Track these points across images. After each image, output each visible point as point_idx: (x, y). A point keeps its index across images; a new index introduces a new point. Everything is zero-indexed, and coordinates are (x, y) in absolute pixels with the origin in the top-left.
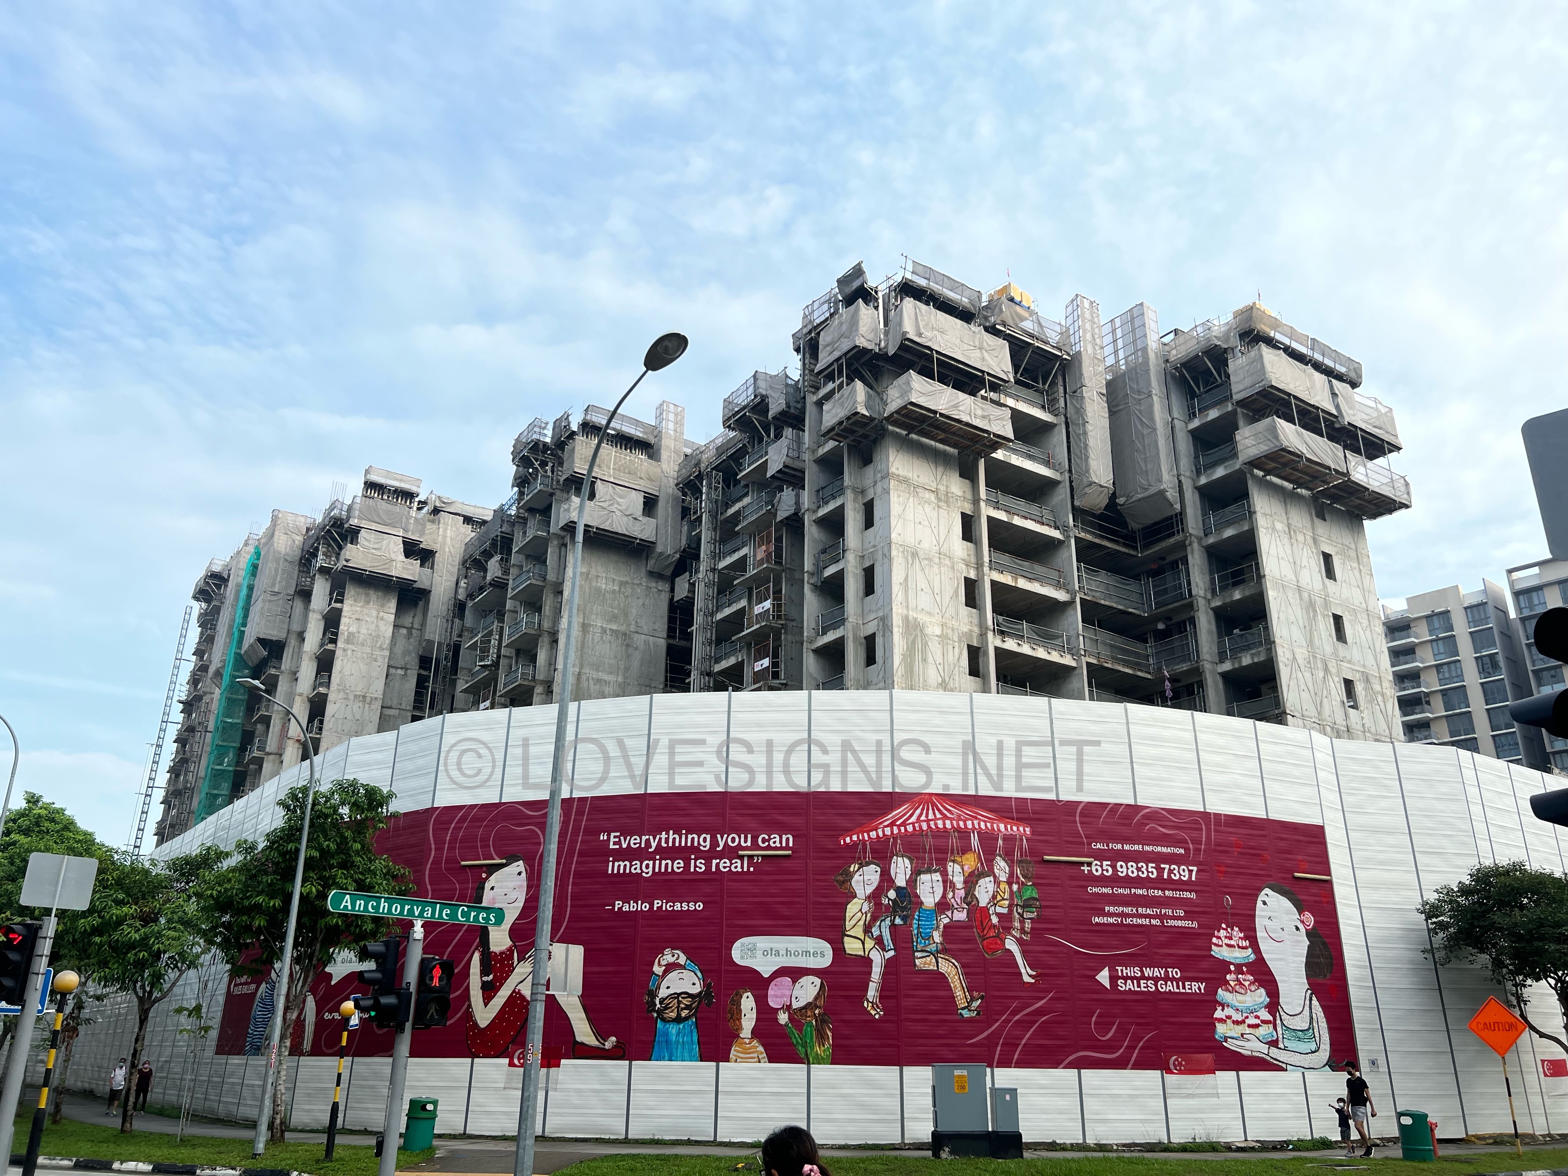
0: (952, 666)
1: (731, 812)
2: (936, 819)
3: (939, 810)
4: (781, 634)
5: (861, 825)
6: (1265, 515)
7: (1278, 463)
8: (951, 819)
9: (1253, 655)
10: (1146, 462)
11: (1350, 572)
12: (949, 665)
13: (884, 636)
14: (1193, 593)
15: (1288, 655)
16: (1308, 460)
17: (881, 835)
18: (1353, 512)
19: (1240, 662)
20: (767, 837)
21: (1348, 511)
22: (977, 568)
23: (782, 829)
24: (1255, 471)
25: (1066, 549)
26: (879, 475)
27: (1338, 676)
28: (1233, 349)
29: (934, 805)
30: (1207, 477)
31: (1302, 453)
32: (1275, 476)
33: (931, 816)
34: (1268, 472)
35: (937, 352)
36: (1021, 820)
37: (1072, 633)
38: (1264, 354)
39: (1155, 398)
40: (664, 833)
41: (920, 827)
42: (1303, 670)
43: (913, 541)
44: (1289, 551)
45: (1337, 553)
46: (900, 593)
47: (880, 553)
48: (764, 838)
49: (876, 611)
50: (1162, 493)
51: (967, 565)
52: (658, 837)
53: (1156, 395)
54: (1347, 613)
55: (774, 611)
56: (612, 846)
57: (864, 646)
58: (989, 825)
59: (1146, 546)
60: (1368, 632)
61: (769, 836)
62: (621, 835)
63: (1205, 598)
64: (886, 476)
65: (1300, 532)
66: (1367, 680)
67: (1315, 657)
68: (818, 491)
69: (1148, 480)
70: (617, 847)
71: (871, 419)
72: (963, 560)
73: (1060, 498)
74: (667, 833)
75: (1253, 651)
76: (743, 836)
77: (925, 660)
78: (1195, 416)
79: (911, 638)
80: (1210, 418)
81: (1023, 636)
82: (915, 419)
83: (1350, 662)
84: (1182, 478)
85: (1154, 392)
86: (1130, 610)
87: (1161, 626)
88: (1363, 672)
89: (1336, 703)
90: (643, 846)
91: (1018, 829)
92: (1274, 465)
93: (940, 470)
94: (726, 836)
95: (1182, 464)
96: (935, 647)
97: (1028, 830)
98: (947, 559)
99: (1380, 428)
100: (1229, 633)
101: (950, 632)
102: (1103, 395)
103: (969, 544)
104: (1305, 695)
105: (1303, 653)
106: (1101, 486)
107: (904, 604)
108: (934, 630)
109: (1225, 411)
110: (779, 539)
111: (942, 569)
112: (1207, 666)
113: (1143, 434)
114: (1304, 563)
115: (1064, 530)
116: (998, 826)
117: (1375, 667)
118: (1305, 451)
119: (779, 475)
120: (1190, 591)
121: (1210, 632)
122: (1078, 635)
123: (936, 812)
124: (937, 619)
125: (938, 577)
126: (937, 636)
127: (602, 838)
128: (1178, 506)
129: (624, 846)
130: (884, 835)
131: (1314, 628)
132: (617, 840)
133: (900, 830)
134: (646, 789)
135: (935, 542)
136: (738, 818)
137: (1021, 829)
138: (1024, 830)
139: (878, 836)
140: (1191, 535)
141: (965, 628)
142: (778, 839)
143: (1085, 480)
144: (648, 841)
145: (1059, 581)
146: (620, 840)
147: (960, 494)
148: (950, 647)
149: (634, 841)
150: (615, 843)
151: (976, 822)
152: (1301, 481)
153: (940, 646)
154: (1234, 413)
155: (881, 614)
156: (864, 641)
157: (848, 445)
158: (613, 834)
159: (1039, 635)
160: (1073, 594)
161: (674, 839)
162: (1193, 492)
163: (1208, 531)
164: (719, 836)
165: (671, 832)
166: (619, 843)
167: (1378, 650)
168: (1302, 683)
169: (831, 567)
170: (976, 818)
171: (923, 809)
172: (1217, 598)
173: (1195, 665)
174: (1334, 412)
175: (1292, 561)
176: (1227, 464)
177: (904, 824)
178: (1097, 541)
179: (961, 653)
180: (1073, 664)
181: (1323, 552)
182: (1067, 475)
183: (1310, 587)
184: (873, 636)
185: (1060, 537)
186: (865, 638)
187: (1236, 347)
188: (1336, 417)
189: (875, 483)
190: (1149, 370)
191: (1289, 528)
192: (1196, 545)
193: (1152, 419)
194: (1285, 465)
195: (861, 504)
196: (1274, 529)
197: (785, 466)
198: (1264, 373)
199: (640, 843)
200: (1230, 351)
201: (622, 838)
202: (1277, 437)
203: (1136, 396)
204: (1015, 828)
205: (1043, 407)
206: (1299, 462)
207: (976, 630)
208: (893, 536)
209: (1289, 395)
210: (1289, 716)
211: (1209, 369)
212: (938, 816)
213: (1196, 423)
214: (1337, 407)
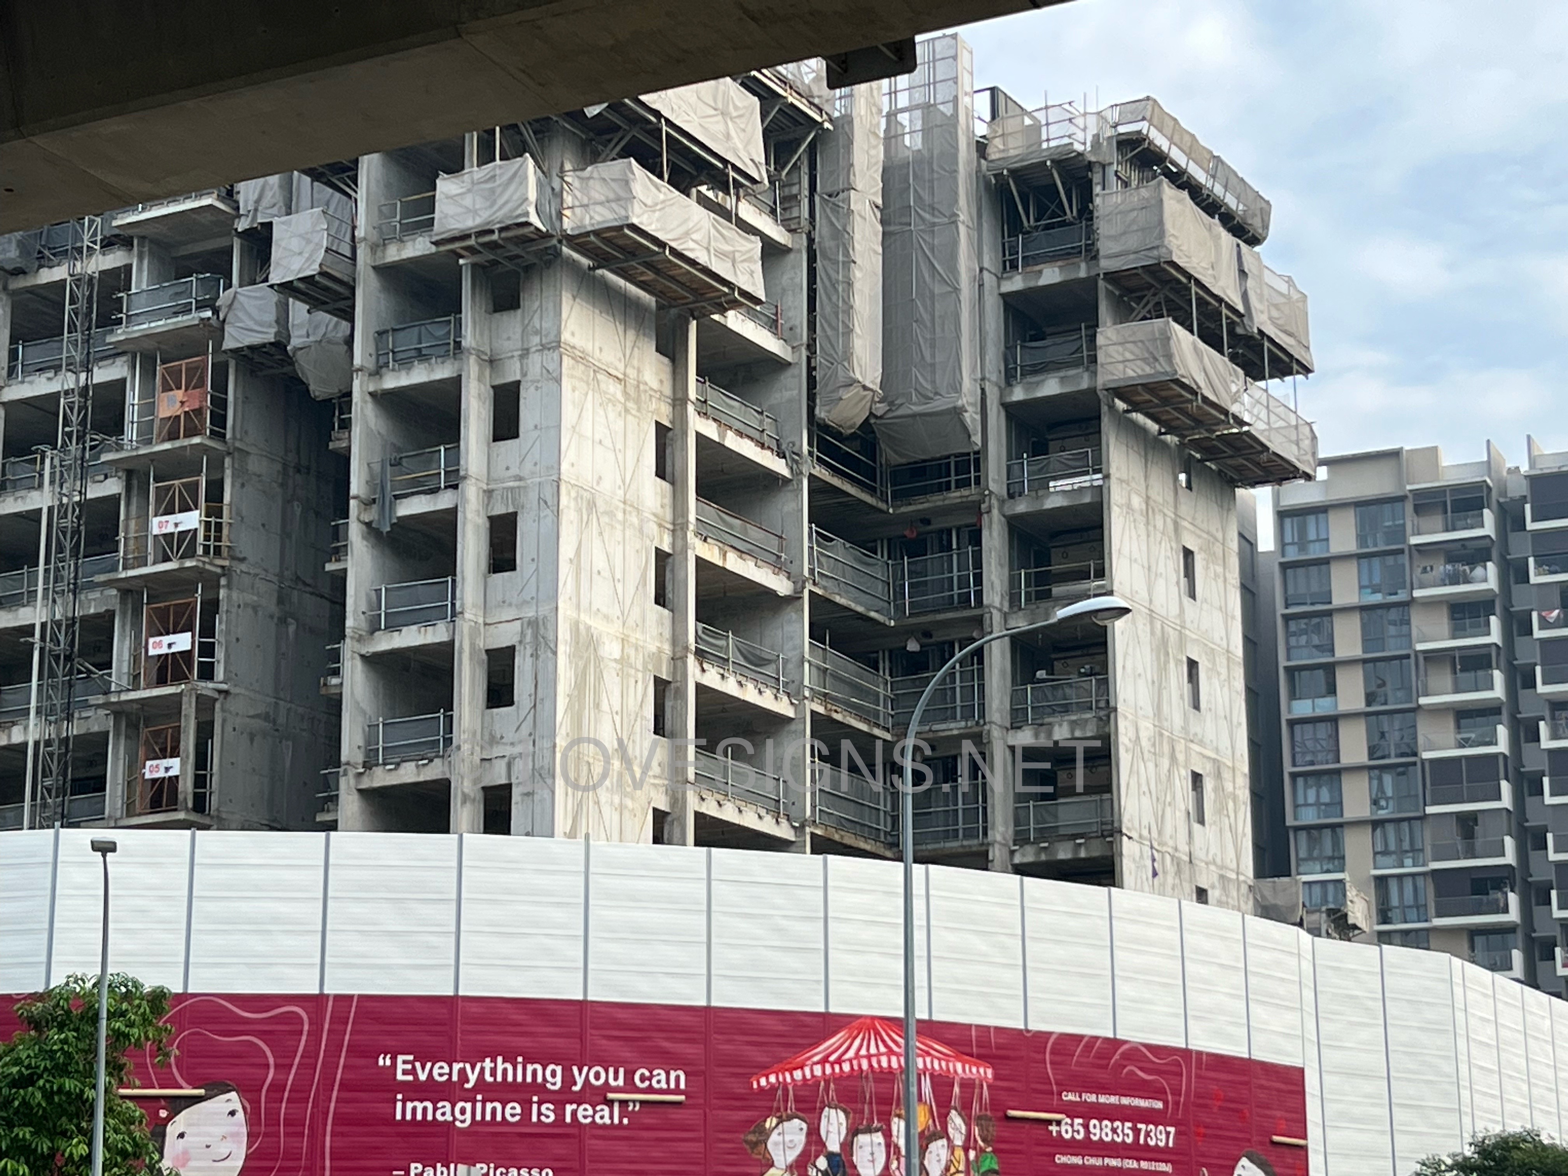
0: (633, 717)
1: (594, 1032)
2: (879, 1055)
3: (883, 1041)
4: (218, 586)
5: (781, 1060)
6: (1121, 481)
7: (1157, 396)
8: (898, 1055)
9: (1073, 724)
10: (933, 346)
11: (1213, 583)
12: (629, 715)
13: (535, 656)
14: (985, 602)
15: (1132, 734)
16: (1205, 399)
17: (808, 1076)
18: (1226, 474)
19: (1050, 734)
20: (647, 1074)
21: (1220, 471)
22: (673, 531)
23: (669, 1062)
24: (1117, 401)
25: (790, 495)
26: (536, 340)
27: (1186, 767)
28: (1104, 167)
29: (877, 1033)
30: (1027, 390)
31: (1199, 387)
32: (1148, 415)
33: (873, 1050)
34: (1136, 407)
35: (668, 121)
36: (983, 1058)
37: (793, 655)
38: (1165, 198)
39: (962, 229)
40: (488, 1060)
41: (860, 1066)
42: (1146, 757)
43: (590, 479)
44: (1144, 548)
45: (1201, 549)
46: (569, 579)
47: (533, 496)
48: (642, 1075)
49: (519, 606)
50: (957, 412)
51: (660, 526)
52: (478, 1066)
53: (963, 223)
54: (1204, 657)
55: (207, 538)
56: (400, 1077)
57: (486, 666)
58: (943, 1064)
59: (900, 496)
60: (1226, 689)
61: (651, 1072)
62: (415, 1060)
63: (1000, 610)
64: (554, 345)
65: (1160, 511)
66: (1218, 776)
67: (1161, 735)
68: (380, 334)
69: (933, 382)
70: (410, 1078)
71: (547, 236)
72: (655, 515)
73: (787, 394)
74: (494, 1060)
75: (1074, 718)
76: (611, 1070)
77: (597, 706)
78: (1014, 267)
79: (581, 664)
80: (1043, 281)
81: (728, 660)
82: (621, 249)
83: (1201, 743)
84: (988, 387)
85: (962, 218)
86: (873, 614)
87: (913, 646)
88: (1214, 760)
89: (1181, 815)
90: (455, 1078)
91: (978, 1071)
92: (1147, 397)
93: (631, 334)
94: (585, 1069)
95: (987, 357)
96: (611, 681)
97: (990, 1073)
98: (634, 514)
99: (1290, 334)
100: (1033, 680)
101: (632, 652)
102: (877, 207)
103: (664, 483)
104: (1146, 801)
105: (1147, 728)
106: (865, 388)
107: (574, 600)
108: (611, 649)
109: (1073, 276)
110: (220, 386)
111: (628, 533)
112: (996, 733)
113: (932, 296)
114: (1161, 569)
115: (793, 460)
116: (954, 1066)
117: (1229, 752)
118: (1202, 384)
119: (301, 286)
120: (979, 594)
121: (1003, 672)
122: (802, 660)
123: (880, 1043)
124: (615, 628)
125: (621, 547)
126: (615, 660)
127: (381, 1062)
128: (977, 439)
129: (423, 1077)
130: (813, 1076)
131: (1164, 684)
132: (409, 1067)
133: (833, 1069)
134: (457, 988)
135: (619, 482)
136: (604, 1042)
137: (982, 1070)
138: (985, 1073)
139: (804, 1076)
140: (991, 492)
141: (652, 648)
142: (663, 1076)
143: (840, 373)
144: (462, 1072)
145: (779, 557)
146: (414, 1068)
147: (655, 385)
148: (632, 681)
149: (440, 1071)
150: (405, 1072)
151: (928, 1060)
152: (1175, 423)
153: (619, 679)
154: (1091, 283)
155: (530, 613)
156: (485, 657)
157: (474, 266)
158: (400, 1058)
159: (746, 658)
160: (799, 583)
161: (505, 1071)
162: (999, 412)
163: (1017, 488)
164: (575, 1069)
165: (500, 1059)
166: (413, 1072)
167: (1235, 722)
168: (1143, 781)
169: (415, 499)
170: (928, 1054)
171: (863, 1040)
172: (1021, 613)
173: (976, 729)
174: (1241, 308)
175: (1146, 565)
176: (1062, 374)
177: (839, 1061)
178: (836, 482)
179: (645, 694)
180: (790, 713)
181: (1184, 547)
182: (804, 353)
183: (1164, 613)
184: (509, 653)
185: (785, 472)
186: (487, 651)
187: (1111, 164)
188: (1241, 316)
189: (525, 353)
190: (956, 171)
191: (1147, 504)
192: (995, 512)
193: (953, 269)
194: (1166, 401)
195: (488, 386)
196: (1129, 506)
197: (322, 274)
198: (1162, 234)
199: (450, 1074)
200: (1097, 169)
201: (418, 1065)
202: (1169, 357)
203: (927, 216)
204: (974, 1070)
205: (773, 212)
206: (1191, 401)
207: (667, 648)
208: (564, 466)
209: (1189, 277)
210: (1125, 838)
211: (1055, 185)
212: (883, 1049)
213: (1016, 283)
214: (1245, 297)
